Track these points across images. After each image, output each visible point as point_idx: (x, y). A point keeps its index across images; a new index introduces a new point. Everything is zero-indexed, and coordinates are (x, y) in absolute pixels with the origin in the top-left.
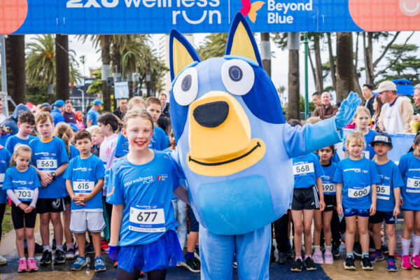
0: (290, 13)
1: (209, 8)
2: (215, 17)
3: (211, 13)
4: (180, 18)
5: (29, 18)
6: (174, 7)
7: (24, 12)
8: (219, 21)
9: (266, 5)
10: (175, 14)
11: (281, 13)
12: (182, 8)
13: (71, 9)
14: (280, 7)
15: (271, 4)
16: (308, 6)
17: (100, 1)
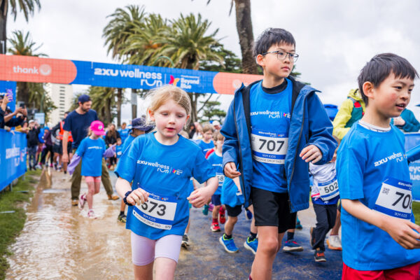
3: (158, 82)
7: (75, 75)
11: (186, 84)
13: (97, 76)
14: (186, 81)
15: (183, 80)
16: (197, 82)
17: (109, 72)
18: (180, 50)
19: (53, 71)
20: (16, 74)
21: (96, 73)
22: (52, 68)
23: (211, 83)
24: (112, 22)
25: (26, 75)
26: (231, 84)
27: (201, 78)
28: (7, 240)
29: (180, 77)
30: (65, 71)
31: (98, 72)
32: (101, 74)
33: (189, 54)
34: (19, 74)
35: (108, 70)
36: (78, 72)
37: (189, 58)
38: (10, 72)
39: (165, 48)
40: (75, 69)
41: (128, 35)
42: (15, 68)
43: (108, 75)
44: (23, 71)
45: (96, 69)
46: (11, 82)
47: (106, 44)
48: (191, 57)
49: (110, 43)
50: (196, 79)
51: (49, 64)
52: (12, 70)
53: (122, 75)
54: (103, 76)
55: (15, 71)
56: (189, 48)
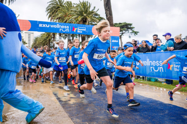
0: (82, 31)
1: (67, 29)
2: (68, 30)
3: (67, 30)
4: (61, 30)
5: (31, 28)
6: (60, 28)
7: (30, 27)
8: (69, 31)
9: (77, 29)
10: (60, 29)
11: (80, 31)
12: (62, 28)
13: (40, 27)
14: (80, 29)
16: (85, 30)
17: (45, 26)
18: (79, 17)
21: (40, 26)
23: (91, 30)
27: (87, 28)
30: (26, 25)
31: (40, 25)
32: (42, 26)
33: (83, 18)
35: (45, 25)
36: (31, 25)
39: (73, 16)
41: (57, 11)
43: (45, 27)
45: (40, 24)
47: (47, 15)
48: (85, 20)
49: (49, 14)
50: (85, 29)
54: (43, 27)
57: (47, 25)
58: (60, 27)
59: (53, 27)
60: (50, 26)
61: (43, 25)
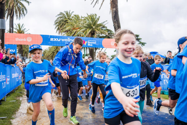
0: (92, 44)
6: (71, 42)
7: (42, 41)
11: (90, 44)
13: (51, 41)
14: (90, 43)
15: (89, 42)
16: (95, 43)
17: (57, 40)
18: (88, 29)
19: (32, 39)
20: (17, 41)
21: (51, 40)
22: (32, 38)
23: (102, 43)
24: (58, 18)
25: (21, 41)
26: (110, 43)
27: (97, 41)
28: (12, 113)
29: (88, 41)
30: (38, 40)
31: (52, 39)
33: (92, 31)
34: (18, 41)
35: (56, 39)
36: (43, 40)
37: (92, 33)
38: (14, 41)
39: (81, 29)
40: (42, 39)
41: (65, 24)
42: (16, 39)
43: (56, 40)
44: (20, 40)
45: (51, 38)
46: (15, 45)
47: (56, 28)
48: (93, 32)
49: (57, 27)
50: (95, 42)
51: (31, 37)
52: (15, 40)
53: (62, 41)
54: (54, 41)
55: (16, 40)
56: (92, 29)
57: (58, 39)
58: (71, 40)
59: (64, 41)
60: (61, 40)
61: (54, 39)
